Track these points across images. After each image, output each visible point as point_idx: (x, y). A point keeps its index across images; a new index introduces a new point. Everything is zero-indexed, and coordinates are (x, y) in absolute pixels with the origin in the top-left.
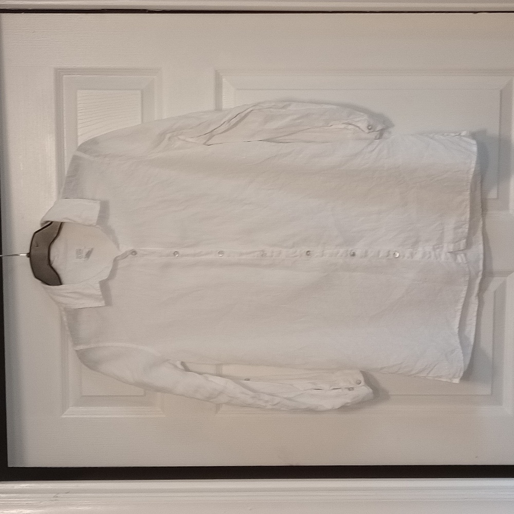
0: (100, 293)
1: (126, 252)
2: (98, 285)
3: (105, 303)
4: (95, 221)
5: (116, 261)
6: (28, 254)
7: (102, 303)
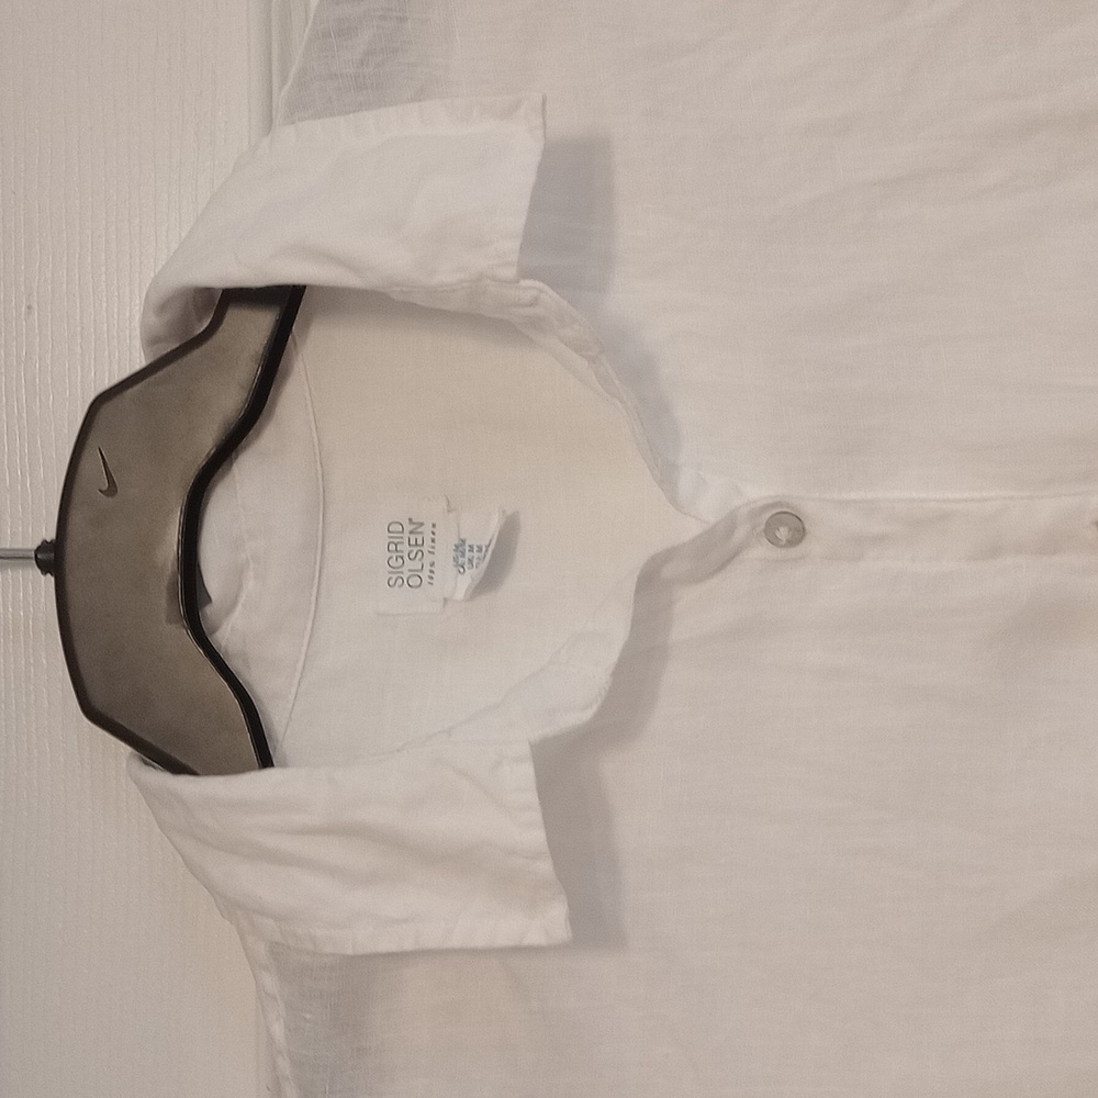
0: (537, 837)
1: (730, 523)
2: (524, 774)
3: (574, 919)
4: (512, 246)
5: (653, 585)
6: (44, 547)
7: (549, 922)
